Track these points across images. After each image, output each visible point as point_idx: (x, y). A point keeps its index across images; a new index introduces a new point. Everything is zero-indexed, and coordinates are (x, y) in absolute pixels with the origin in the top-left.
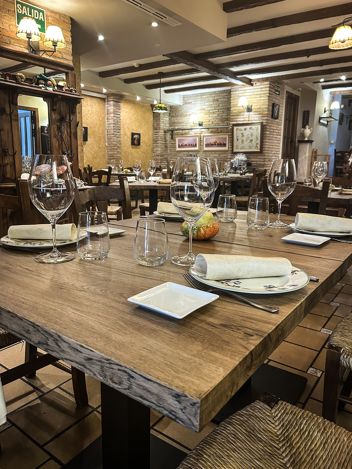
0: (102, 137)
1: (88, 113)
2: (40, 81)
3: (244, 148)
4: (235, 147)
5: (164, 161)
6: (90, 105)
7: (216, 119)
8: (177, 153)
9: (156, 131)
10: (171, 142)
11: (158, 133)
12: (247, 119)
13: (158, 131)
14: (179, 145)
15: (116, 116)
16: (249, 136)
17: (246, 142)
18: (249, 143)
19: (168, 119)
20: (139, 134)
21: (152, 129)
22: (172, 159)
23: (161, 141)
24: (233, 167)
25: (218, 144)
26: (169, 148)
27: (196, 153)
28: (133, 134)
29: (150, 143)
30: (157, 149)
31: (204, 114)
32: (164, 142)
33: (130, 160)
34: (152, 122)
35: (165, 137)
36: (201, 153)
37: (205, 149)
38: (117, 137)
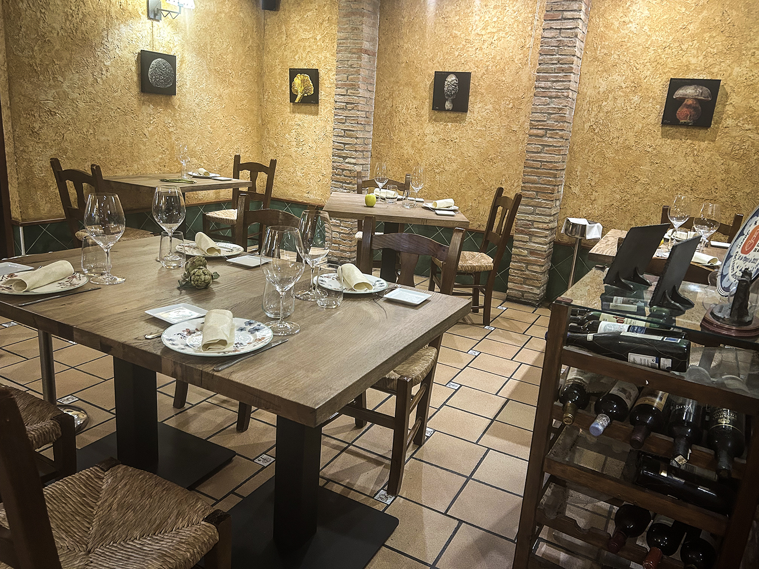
20: (712, 84)
28: (678, 84)
38: (550, 97)
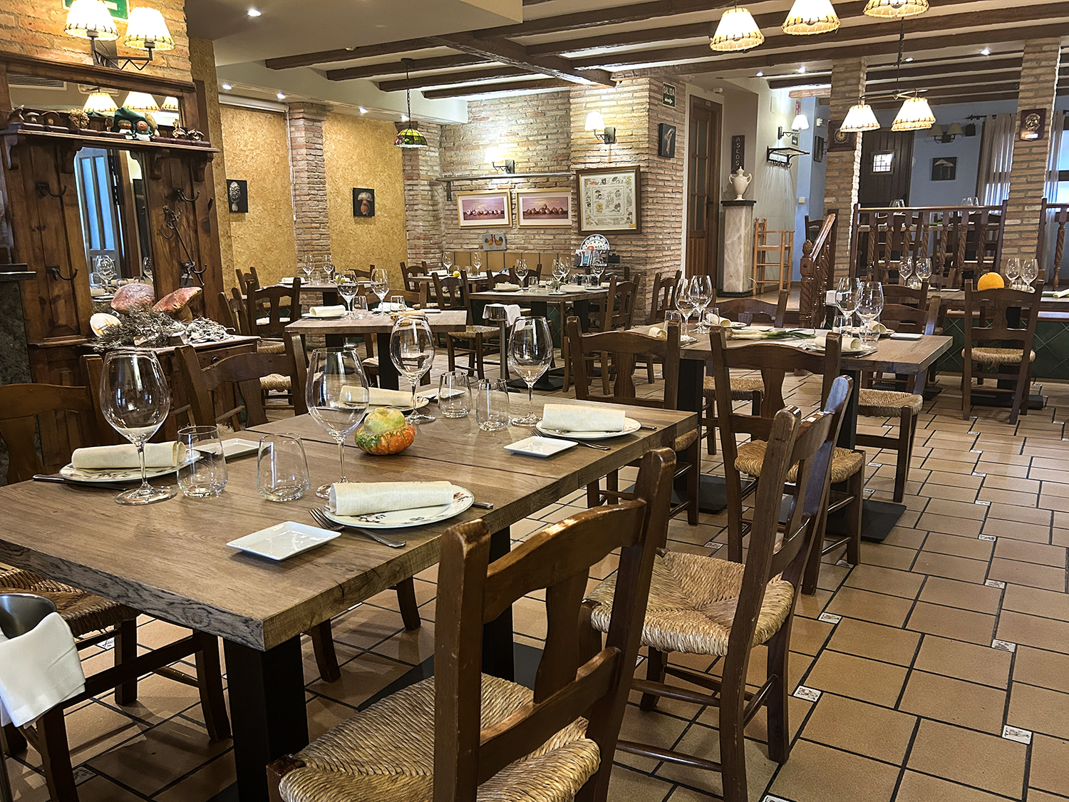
0: (283, 202)
1: (245, 149)
2: (121, 121)
3: (603, 224)
4: (584, 221)
5: (432, 251)
6: (250, 130)
7: (544, 156)
8: (462, 231)
9: (410, 182)
10: (447, 208)
11: (415, 188)
12: (606, 159)
13: (415, 182)
14: (465, 213)
15: (313, 152)
16: (613, 195)
17: (608, 209)
18: (614, 213)
19: (437, 154)
20: (371, 192)
21: (401, 179)
22: (452, 246)
23: (423, 204)
24: (581, 265)
25: (551, 212)
26: (442, 221)
27: (504, 231)
28: (356, 192)
29: (399, 209)
30: (415, 223)
31: (516, 145)
32: (431, 208)
33: (353, 251)
34: (401, 161)
35: (432, 196)
36: (515, 231)
37: (524, 222)
38: (318, 201)
